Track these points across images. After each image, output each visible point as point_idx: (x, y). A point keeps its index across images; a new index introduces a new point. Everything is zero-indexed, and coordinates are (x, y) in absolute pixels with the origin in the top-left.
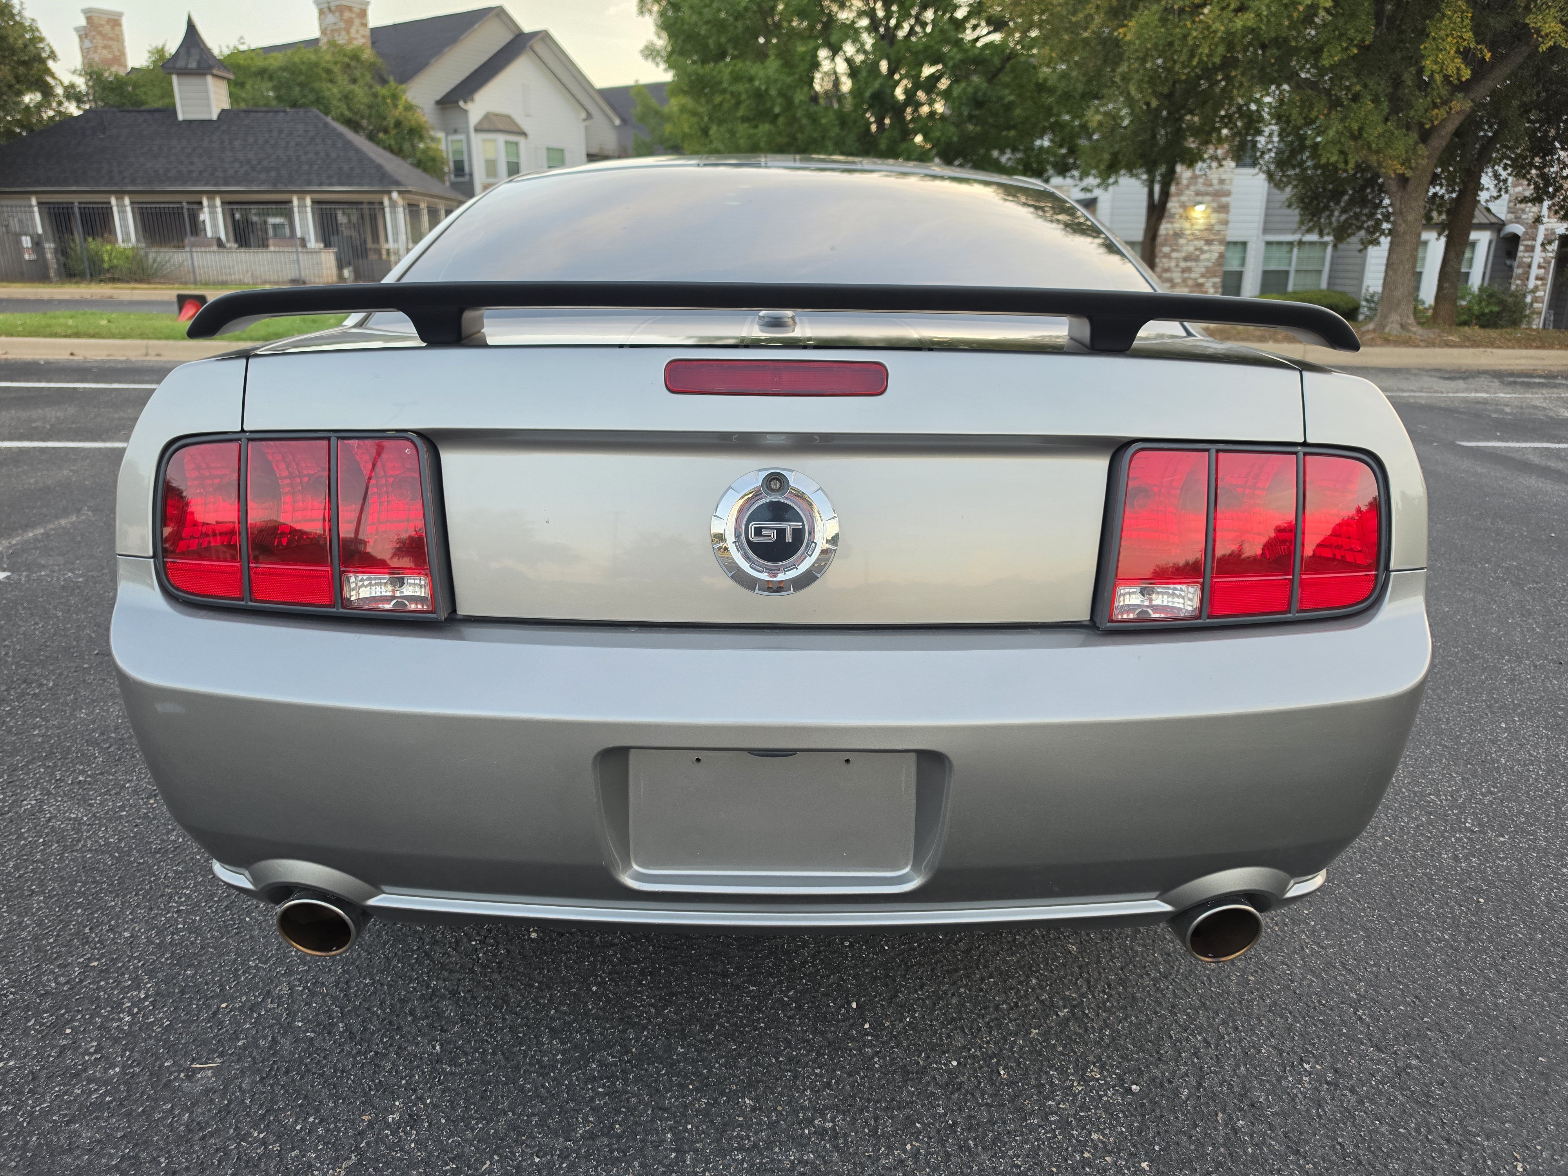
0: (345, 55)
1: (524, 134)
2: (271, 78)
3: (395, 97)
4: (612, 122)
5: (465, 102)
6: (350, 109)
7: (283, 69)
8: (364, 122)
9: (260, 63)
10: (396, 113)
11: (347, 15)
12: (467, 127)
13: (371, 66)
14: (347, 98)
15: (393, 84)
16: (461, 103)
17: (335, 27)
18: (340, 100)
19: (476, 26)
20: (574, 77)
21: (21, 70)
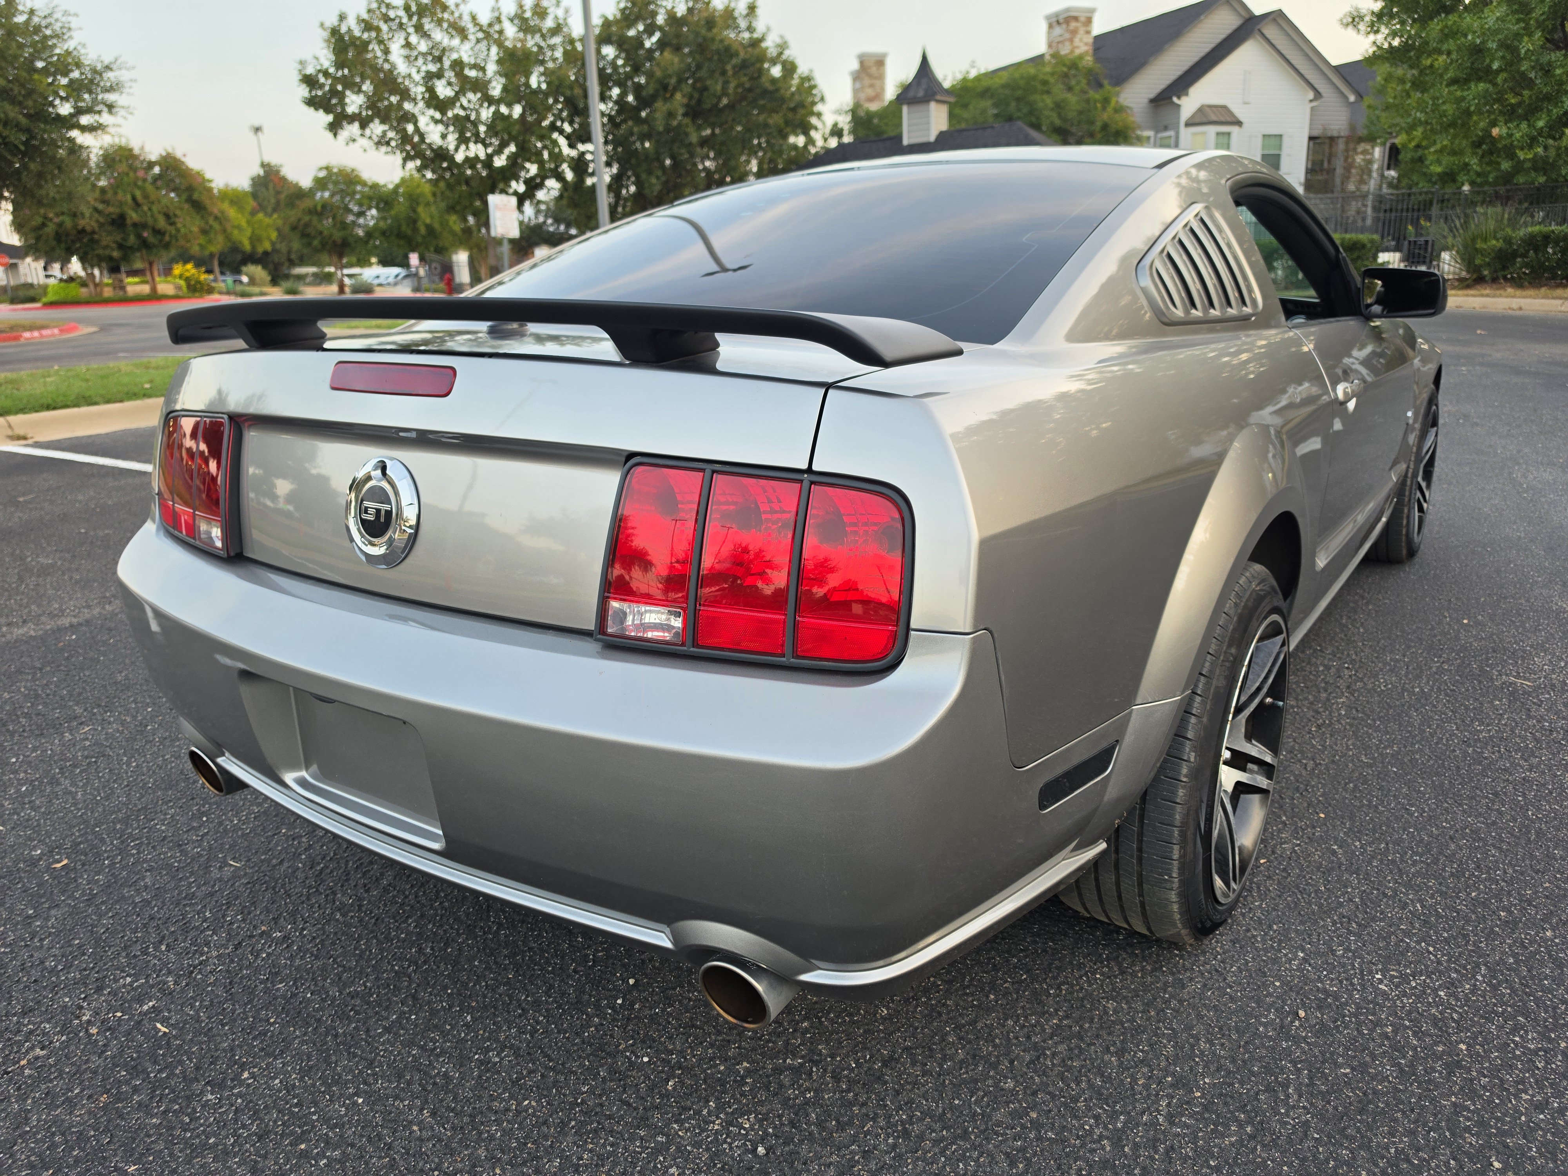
0: (1064, 65)
1: (1239, 123)
2: (992, 96)
3: (1106, 101)
4: (1346, 98)
5: (1179, 98)
6: (1060, 116)
7: (1004, 86)
8: (1074, 130)
9: (985, 83)
10: (1105, 116)
11: (1073, 25)
12: (1178, 123)
13: (1090, 72)
14: (1059, 106)
15: (1108, 87)
16: (1175, 99)
17: (1061, 39)
18: (1052, 109)
19: (1202, 17)
20: (1307, 55)
21: (790, 115)
